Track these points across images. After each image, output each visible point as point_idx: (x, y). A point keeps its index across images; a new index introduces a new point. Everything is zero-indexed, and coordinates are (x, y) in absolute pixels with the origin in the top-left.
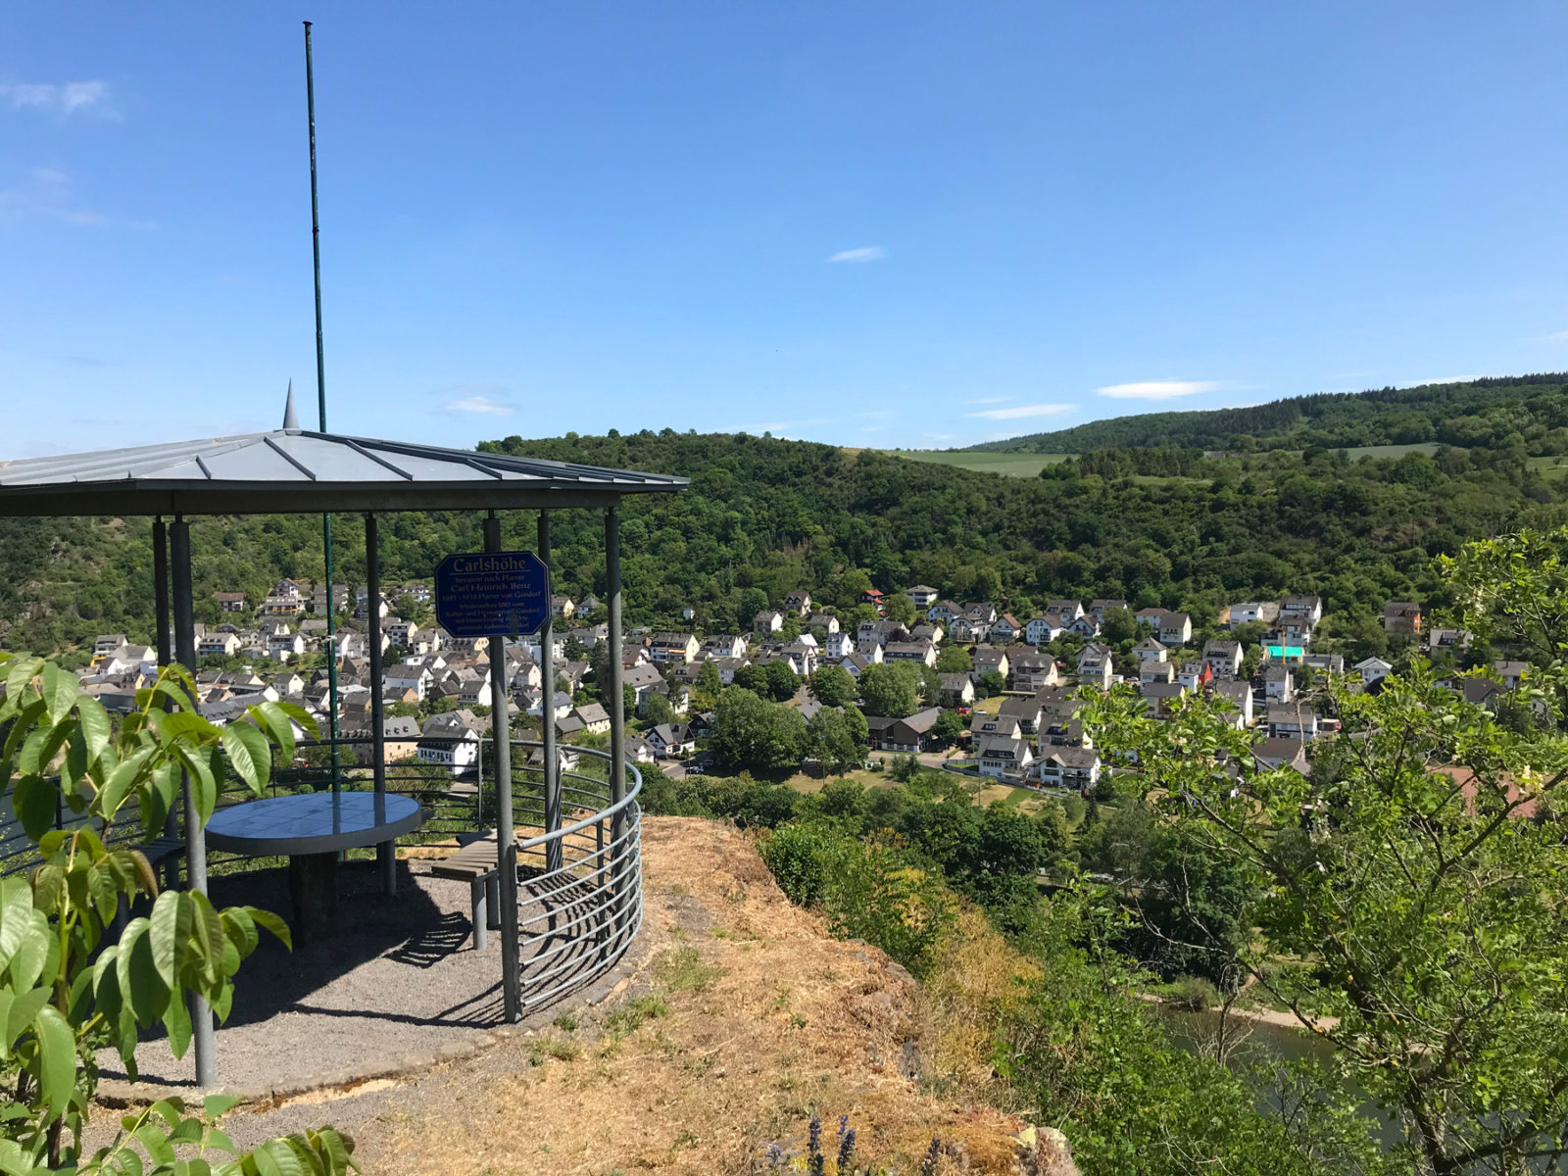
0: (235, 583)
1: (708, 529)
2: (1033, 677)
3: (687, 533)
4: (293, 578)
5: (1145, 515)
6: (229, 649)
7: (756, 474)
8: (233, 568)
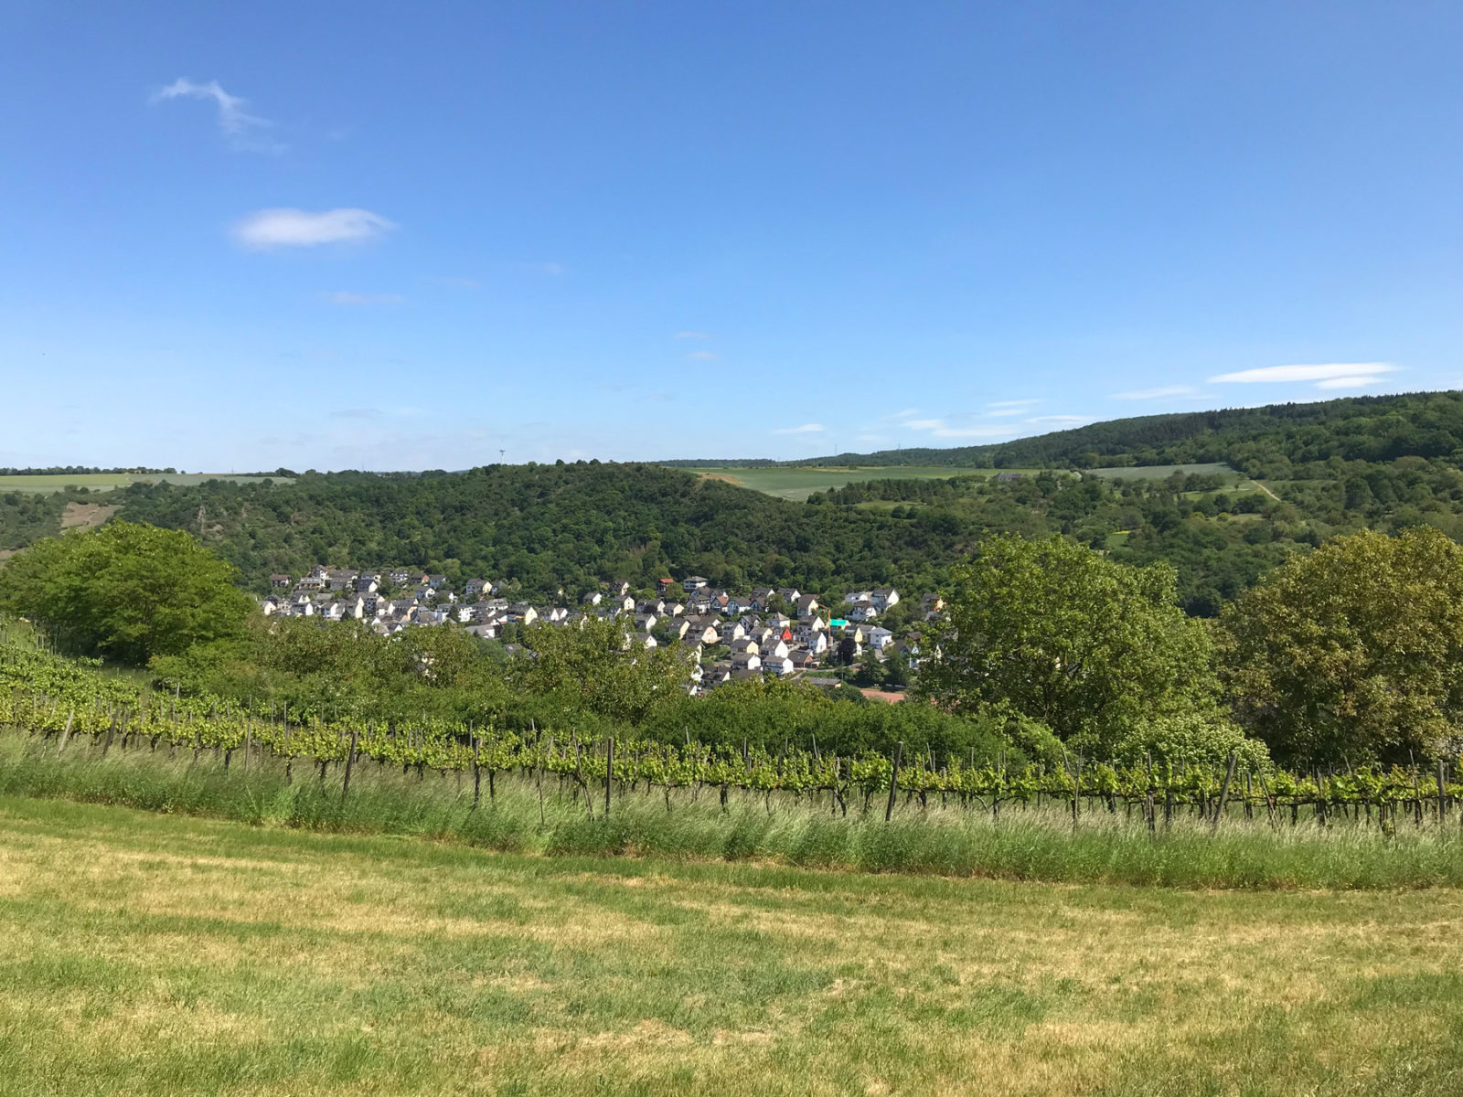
0: (286, 568)
1: (592, 534)
2: (696, 635)
3: (578, 537)
4: (324, 565)
5: (841, 531)
6: (267, 612)
7: (639, 495)
8: (286, 558)
